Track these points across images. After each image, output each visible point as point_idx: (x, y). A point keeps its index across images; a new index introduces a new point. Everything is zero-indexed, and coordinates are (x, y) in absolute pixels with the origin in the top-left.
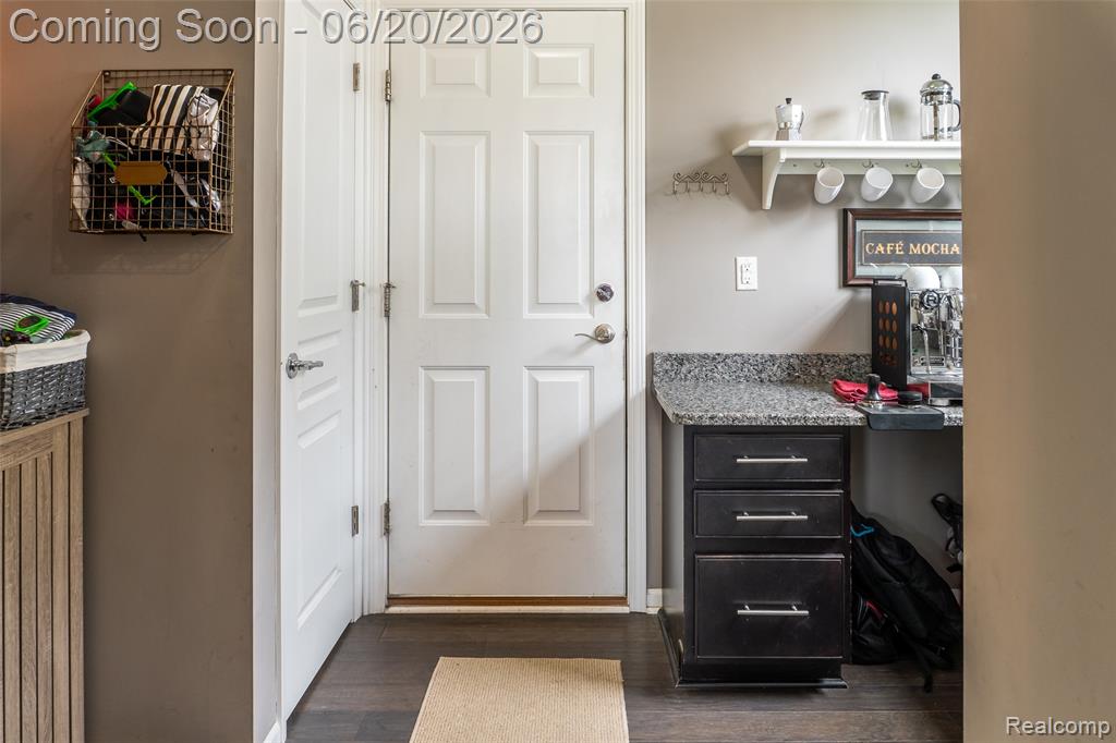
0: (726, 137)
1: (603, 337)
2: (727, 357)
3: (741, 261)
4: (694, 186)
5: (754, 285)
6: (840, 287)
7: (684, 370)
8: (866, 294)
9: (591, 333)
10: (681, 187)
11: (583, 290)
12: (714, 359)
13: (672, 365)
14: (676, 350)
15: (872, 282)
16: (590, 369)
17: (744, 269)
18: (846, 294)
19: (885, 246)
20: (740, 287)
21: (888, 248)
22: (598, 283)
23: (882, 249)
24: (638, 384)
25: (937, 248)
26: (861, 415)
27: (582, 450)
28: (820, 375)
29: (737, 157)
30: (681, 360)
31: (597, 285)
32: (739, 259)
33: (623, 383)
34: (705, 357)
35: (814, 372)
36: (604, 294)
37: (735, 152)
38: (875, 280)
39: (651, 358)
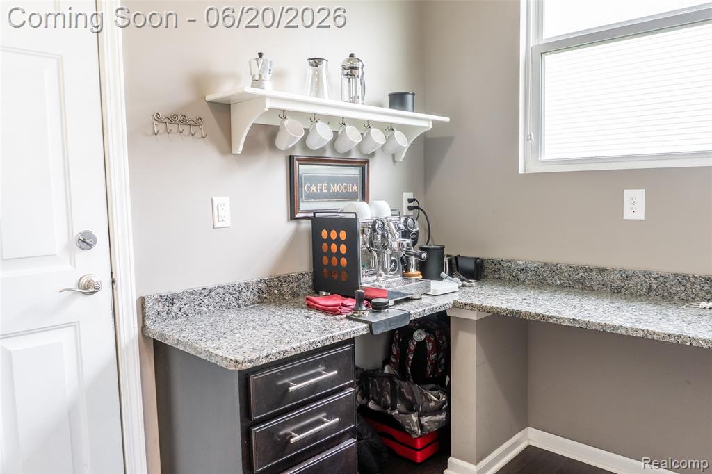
0: (200, 82)
1: (89, 289)
2: (211, 290)
3: (217, 201)
4: (173, 127)
5: (228, 223)
6: (288, 220)
7: (175, 308)
8: (307, 225)
9: (73, 285)
10: (160, 128)
11: (60, 238)
12: (201, 293)
13: (164, 306)
14: (165, 291)
15: (312, 215)
16: (75, 325)
17: (220, 209)
18: (292, 226)
19: (316, 186)
20: (217, 225)
21: (319, 188)
22: (78, 229)
23: (315, 188)
24: (129, 331)
25: (346, 187)
26: (366, 325)
27: (71, 413)
28: (280, 294)
29: (209, 103)
30: (171, 300)
31: (76, 232)
32: (215, 199)
33: (113, 332)
34: (193, 293)
35: (276, 291)
36: (86, 242)
37: (209, 98)
38: (315, 213)
39: (142, 303)
